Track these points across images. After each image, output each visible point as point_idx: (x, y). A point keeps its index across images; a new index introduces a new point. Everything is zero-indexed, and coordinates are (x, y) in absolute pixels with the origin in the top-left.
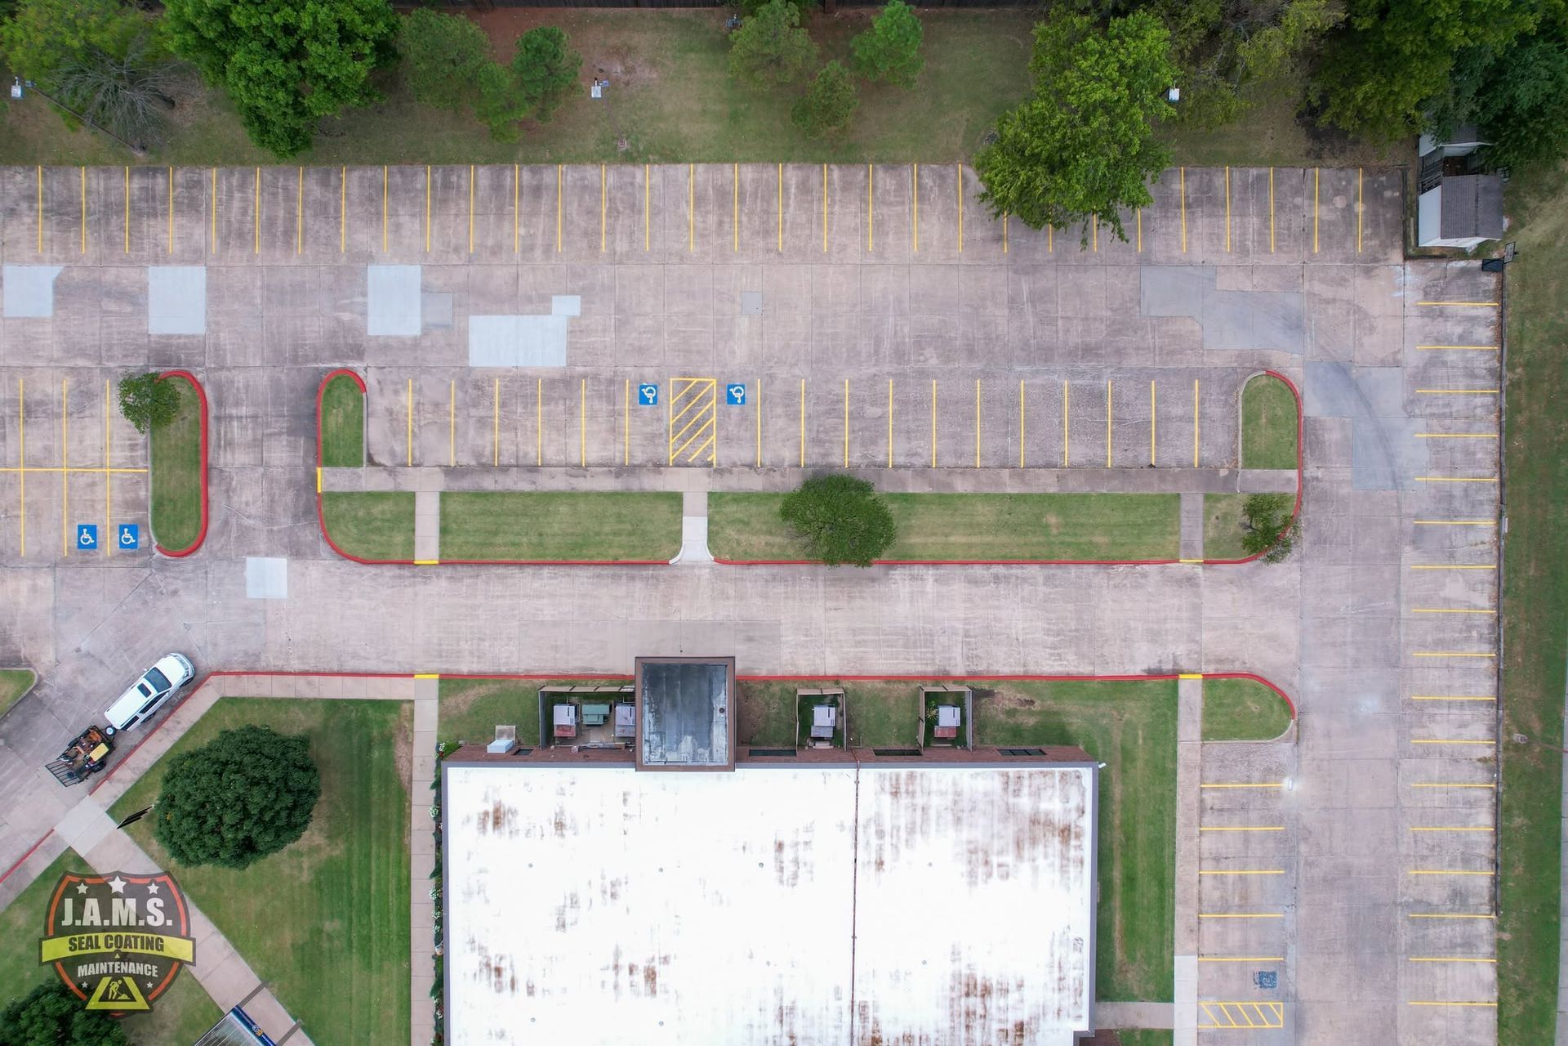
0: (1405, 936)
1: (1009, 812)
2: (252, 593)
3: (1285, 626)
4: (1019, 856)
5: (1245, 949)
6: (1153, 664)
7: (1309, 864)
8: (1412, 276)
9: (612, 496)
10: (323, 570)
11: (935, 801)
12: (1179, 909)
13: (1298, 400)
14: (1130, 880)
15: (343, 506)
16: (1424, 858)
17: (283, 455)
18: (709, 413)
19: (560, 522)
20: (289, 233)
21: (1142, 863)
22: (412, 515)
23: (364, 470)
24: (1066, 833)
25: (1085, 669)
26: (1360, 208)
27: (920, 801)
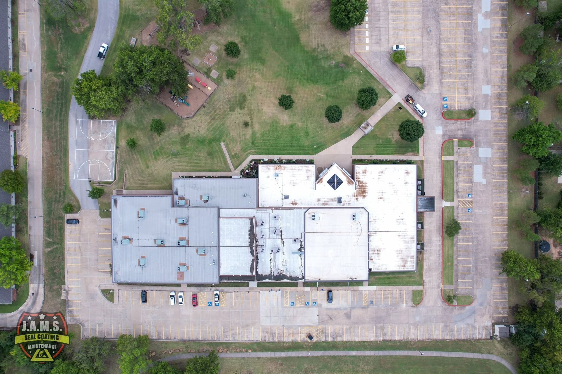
0: (378, 325)
1: (408, 257)
2: (436, 127)
3: (431, 304)
4: (400, 259)
5: (377, 298)
6: (425, 281)
7: (391, 309)
8: (489, 324)
9: (453, 190)
10: (440, 140)
11: (410, 245)
12: (384, 287)
13: (469, 305)
14: (389, 278)
15: (451, 144)
16: (392, 328)
17: (459, 133)
18: (467, 206)
19: (449, 181)
20: (496, 134)
21: (392, 280)
22: (450, 156)
23: (457, 147)
24: (404, 266)
25: (424, 270)
26: (501, 315)
27: (410, 242)
